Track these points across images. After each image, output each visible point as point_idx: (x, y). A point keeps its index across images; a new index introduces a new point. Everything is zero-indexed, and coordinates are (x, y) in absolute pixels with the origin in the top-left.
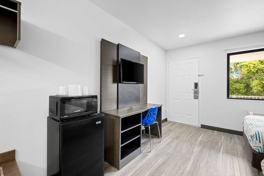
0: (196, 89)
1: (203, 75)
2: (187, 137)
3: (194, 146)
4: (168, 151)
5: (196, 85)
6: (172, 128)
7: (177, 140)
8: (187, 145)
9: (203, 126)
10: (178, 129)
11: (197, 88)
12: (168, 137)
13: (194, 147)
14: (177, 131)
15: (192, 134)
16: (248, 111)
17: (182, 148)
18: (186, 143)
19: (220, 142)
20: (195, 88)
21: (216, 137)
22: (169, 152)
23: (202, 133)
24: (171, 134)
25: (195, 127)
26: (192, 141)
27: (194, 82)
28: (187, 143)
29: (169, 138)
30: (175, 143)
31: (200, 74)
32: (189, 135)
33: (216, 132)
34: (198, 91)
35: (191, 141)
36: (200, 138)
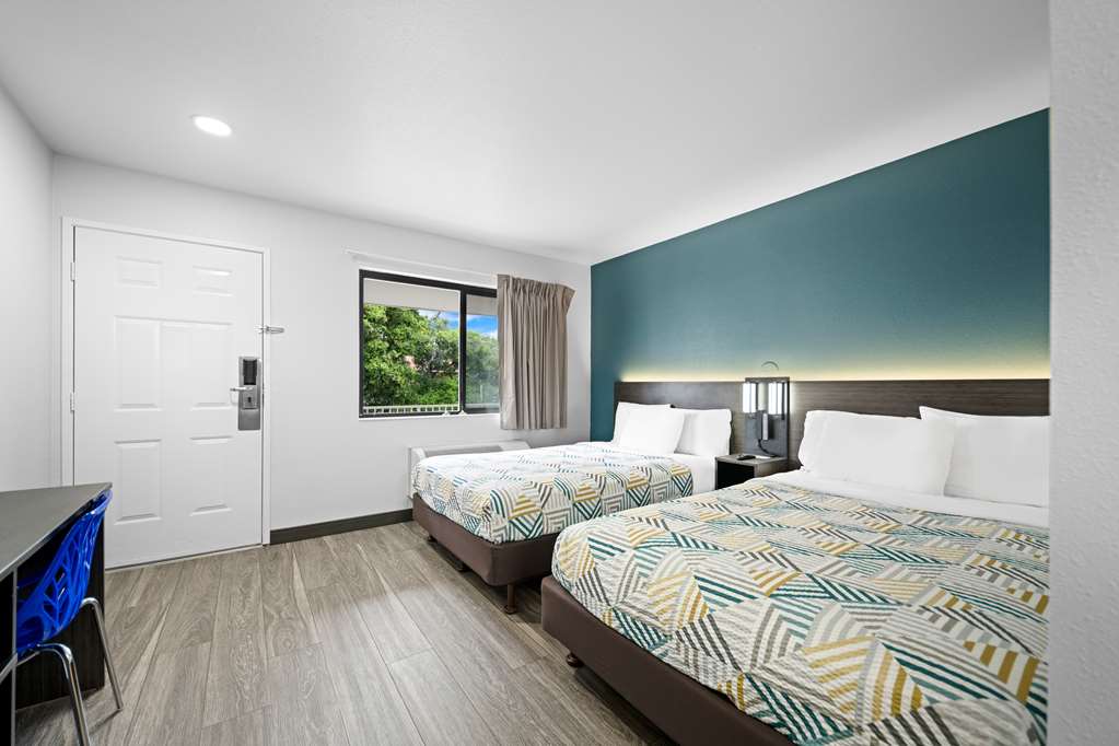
0: (251, 387)
1: (281, 331)
2: (248, 605)
3: (302, 626)
4: (207, 723)
5: (250, 371)
6: (134, 603)
7: (206, 646)
8: (270, 636)
9: (279, 537)
10: (172, 591)
11: (254, 383)
12: (145, 658)
13: (305, 625)
14: (170, 603)
15: (256, 585)
16: (410, 449)
17: (261, 664)
18: (261, 633)
19: (365, 568)
20: (246, 383)
21: (343, 554)
22: (216, 721)
23: (291, 564)
24: (151, 635)
25: (246, 553)
26: (279, 613)
27: (240, 358)
28: (266, 628)
29: (154, 657)
30: (215, 663)
31: (267, 323)
32: (246, 596)
33: (327, 539)
34: (259, 395)
35: (273, 612)
36: (299, 585)
